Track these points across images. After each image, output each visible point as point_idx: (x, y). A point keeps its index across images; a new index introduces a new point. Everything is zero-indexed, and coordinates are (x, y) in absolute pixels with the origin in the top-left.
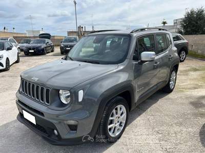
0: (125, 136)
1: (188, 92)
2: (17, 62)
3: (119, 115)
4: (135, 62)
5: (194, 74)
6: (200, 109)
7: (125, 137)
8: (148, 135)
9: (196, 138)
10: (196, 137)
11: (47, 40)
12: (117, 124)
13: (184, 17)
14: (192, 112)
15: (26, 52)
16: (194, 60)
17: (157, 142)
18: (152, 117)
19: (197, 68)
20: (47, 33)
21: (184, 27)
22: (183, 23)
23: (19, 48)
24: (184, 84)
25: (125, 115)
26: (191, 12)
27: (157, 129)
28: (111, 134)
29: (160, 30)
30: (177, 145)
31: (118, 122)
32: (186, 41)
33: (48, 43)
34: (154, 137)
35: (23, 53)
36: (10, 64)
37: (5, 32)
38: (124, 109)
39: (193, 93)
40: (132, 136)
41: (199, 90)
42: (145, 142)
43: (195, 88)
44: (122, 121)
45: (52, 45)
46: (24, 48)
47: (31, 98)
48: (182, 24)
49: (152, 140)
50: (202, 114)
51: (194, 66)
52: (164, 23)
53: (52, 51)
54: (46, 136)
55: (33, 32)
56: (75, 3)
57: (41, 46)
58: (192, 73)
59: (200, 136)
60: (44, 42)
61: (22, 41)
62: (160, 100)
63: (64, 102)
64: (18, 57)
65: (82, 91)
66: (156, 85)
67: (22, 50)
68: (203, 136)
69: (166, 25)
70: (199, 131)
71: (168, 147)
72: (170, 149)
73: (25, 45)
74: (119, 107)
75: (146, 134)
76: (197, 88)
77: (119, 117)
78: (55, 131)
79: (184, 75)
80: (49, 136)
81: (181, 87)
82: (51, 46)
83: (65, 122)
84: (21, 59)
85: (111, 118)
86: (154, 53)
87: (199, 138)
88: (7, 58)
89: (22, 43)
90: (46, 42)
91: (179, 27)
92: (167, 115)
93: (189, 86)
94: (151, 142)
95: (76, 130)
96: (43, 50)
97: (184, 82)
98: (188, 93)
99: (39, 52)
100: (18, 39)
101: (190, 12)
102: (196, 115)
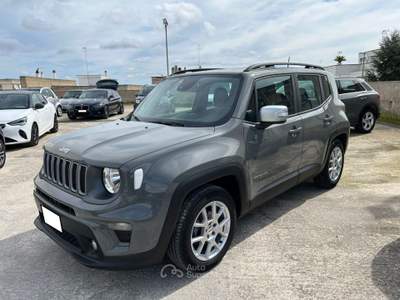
0: (228, 261)
1: (366, 187)
2: (53, 131)
3: (215, 220)
4: (248, 125)
5: (385, 157)
6: (384, 221)
7: (227, 264)
8: (272, 261)
9: (363, 271)
10: (364, 268)
11: (110, 92)
12: (211, 238)
13: (379, 47)
14: (366, 223)
15: (71, 113)
16: (393, 130)
17: (287, 273)
18: (286, 231)
19: (396, 144)
20: (112, 78)
21: (380, 67)
22: (377, 59)
23: (60, 106)
24: (362, 173)
25: (227, 221)
26: (393, 38)
27: (290, 252)
28: (197, 254)
29: (308, 67)
30: (323, 280)
31: (213, 233)
32: (374, 92)
33: (111, 97)
34: (281, 265)
35: (65, 116)
36: (40, 135)
37: (37, 78)
38: (225, 210)
39: (376, 190)
40: (241, 263)
41: (389, 184)
42: (263, 273)
43: (382, 182)
44: (223, 233)
45: (120, 100)
46: (68, 107)
47: (56, 185)
48: (375, 62)
49: (278, 271)
50: (385, 228)
51: (389, 142)
52: (340, 59)
53: (120, 113)
54: (78, 251)
55: (88, 77)
56: (166, 23)
57: (99, 103)
58: (383, 154)
59: (372, 267)
60: (105, 96)
61: (67, 94)
62: (307, 201)
63: (110, 189)
64: (56, 122)
65: (141, 170)
66: (298, 170)
67: (64, 111)
68: (378, 267)
69: (343, 63)
70: (372, 257)
71: (306, 283)
72: (308, 286)
73: (71, 100)
74: (214, 204)
75: (267, 260)
76: (386, 182)
77: (215, 225)
78: (94, 243)
79: (365, 157)
80: (83, 252)
81: (355, 179)
82: (118, 103)
83: (110, 225)
84: (61, 126)
85: (197, 225)
86: (285, 107)
87: (371, 270)
88: (35, 123)
89: (66, 98)
90: (109, 95)
91: (368, 66)
92: (316, 228)
93: (371, 178)
94: (275, 274)
95: (129, 241)
96: (102, 110)
97: (362, 171)
98: (367, 190)
99: (95, 114)
100: (59, 91)
101: (390, 38)
102: (372, 230)
